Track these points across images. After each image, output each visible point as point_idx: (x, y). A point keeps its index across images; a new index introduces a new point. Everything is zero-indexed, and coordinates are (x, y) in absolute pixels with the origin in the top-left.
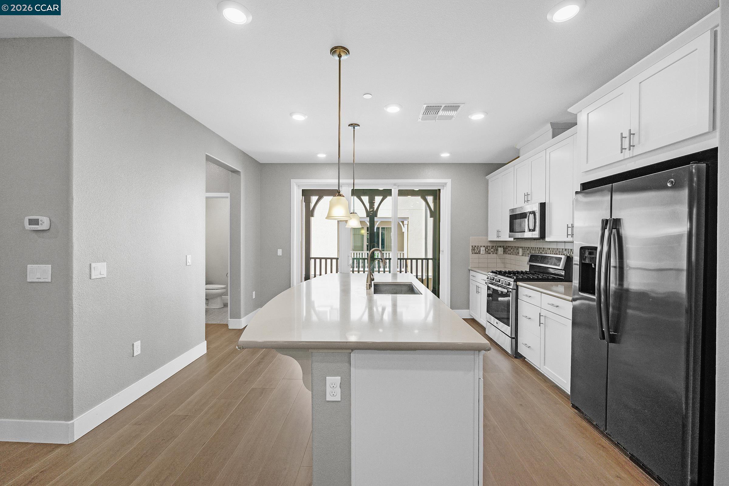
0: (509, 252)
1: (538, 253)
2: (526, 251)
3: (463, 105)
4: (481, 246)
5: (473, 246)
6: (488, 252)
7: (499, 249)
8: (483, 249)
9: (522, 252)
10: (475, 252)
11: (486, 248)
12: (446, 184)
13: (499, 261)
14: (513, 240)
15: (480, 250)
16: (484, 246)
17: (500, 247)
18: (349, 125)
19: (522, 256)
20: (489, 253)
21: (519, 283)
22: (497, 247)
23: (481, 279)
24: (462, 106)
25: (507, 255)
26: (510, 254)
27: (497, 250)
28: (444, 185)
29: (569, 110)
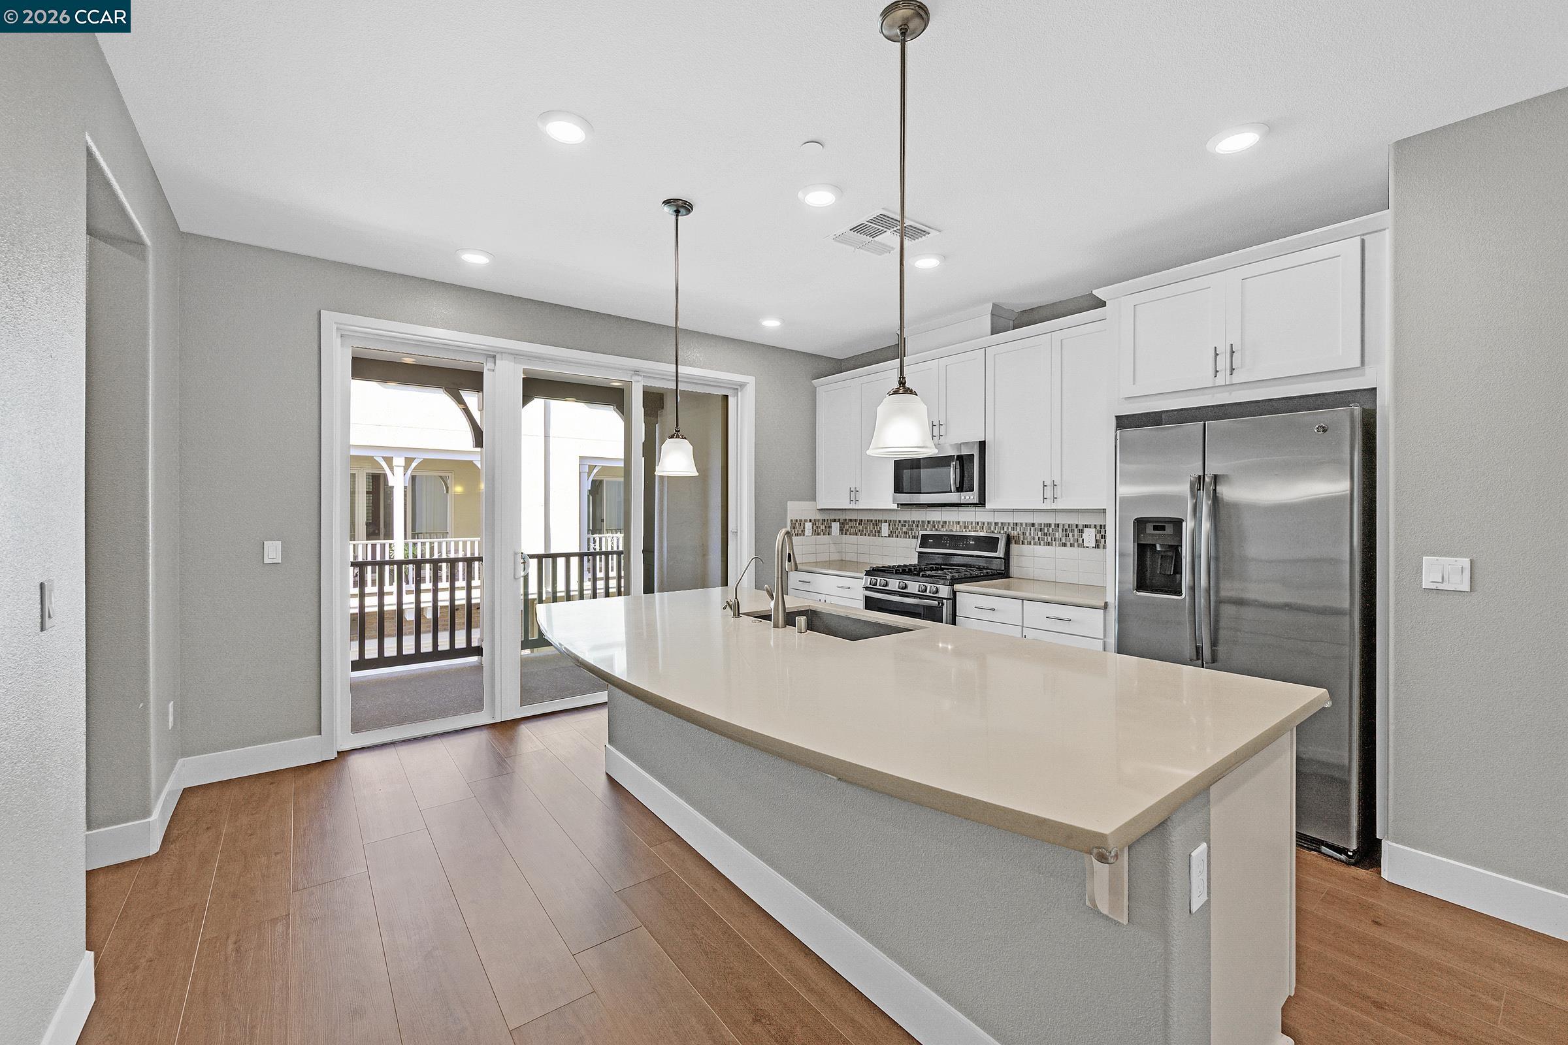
0: (853, 530)
1: (966, 531)
2: (899, 528)
3: (938, 233)
4: (806, 521)
5: (792, 520)
6: (816, 533)
7: (833, 524)
8: (808, 526)
9: (889, 529)
10: (796, 533)
11: (814, 522)
12: (742, 385)
13: (833, 548)
14: (896, 508)
15: (804, 528)
16: (810, 520)
17: (835, 521)
18: (667, 202)
19: (889, 536)
20: (819, 534)
21: (957, 587)
22: (829, 521)
23: (838, 587)
24: (933, 233)
25: (848, 536)
26: (856, 534)
27: (830, 527)
28: (738, 387)
29: (1094, 292)
